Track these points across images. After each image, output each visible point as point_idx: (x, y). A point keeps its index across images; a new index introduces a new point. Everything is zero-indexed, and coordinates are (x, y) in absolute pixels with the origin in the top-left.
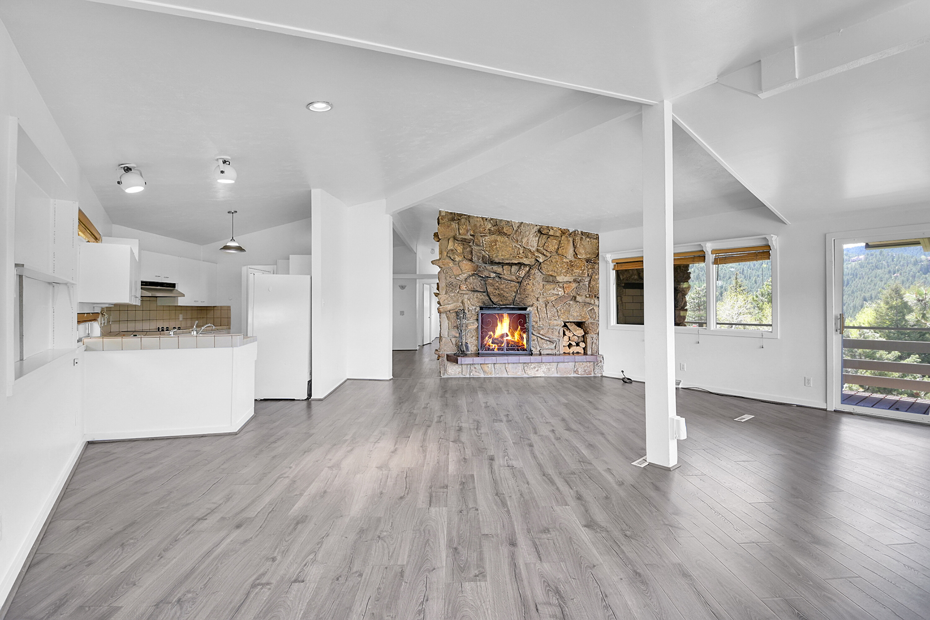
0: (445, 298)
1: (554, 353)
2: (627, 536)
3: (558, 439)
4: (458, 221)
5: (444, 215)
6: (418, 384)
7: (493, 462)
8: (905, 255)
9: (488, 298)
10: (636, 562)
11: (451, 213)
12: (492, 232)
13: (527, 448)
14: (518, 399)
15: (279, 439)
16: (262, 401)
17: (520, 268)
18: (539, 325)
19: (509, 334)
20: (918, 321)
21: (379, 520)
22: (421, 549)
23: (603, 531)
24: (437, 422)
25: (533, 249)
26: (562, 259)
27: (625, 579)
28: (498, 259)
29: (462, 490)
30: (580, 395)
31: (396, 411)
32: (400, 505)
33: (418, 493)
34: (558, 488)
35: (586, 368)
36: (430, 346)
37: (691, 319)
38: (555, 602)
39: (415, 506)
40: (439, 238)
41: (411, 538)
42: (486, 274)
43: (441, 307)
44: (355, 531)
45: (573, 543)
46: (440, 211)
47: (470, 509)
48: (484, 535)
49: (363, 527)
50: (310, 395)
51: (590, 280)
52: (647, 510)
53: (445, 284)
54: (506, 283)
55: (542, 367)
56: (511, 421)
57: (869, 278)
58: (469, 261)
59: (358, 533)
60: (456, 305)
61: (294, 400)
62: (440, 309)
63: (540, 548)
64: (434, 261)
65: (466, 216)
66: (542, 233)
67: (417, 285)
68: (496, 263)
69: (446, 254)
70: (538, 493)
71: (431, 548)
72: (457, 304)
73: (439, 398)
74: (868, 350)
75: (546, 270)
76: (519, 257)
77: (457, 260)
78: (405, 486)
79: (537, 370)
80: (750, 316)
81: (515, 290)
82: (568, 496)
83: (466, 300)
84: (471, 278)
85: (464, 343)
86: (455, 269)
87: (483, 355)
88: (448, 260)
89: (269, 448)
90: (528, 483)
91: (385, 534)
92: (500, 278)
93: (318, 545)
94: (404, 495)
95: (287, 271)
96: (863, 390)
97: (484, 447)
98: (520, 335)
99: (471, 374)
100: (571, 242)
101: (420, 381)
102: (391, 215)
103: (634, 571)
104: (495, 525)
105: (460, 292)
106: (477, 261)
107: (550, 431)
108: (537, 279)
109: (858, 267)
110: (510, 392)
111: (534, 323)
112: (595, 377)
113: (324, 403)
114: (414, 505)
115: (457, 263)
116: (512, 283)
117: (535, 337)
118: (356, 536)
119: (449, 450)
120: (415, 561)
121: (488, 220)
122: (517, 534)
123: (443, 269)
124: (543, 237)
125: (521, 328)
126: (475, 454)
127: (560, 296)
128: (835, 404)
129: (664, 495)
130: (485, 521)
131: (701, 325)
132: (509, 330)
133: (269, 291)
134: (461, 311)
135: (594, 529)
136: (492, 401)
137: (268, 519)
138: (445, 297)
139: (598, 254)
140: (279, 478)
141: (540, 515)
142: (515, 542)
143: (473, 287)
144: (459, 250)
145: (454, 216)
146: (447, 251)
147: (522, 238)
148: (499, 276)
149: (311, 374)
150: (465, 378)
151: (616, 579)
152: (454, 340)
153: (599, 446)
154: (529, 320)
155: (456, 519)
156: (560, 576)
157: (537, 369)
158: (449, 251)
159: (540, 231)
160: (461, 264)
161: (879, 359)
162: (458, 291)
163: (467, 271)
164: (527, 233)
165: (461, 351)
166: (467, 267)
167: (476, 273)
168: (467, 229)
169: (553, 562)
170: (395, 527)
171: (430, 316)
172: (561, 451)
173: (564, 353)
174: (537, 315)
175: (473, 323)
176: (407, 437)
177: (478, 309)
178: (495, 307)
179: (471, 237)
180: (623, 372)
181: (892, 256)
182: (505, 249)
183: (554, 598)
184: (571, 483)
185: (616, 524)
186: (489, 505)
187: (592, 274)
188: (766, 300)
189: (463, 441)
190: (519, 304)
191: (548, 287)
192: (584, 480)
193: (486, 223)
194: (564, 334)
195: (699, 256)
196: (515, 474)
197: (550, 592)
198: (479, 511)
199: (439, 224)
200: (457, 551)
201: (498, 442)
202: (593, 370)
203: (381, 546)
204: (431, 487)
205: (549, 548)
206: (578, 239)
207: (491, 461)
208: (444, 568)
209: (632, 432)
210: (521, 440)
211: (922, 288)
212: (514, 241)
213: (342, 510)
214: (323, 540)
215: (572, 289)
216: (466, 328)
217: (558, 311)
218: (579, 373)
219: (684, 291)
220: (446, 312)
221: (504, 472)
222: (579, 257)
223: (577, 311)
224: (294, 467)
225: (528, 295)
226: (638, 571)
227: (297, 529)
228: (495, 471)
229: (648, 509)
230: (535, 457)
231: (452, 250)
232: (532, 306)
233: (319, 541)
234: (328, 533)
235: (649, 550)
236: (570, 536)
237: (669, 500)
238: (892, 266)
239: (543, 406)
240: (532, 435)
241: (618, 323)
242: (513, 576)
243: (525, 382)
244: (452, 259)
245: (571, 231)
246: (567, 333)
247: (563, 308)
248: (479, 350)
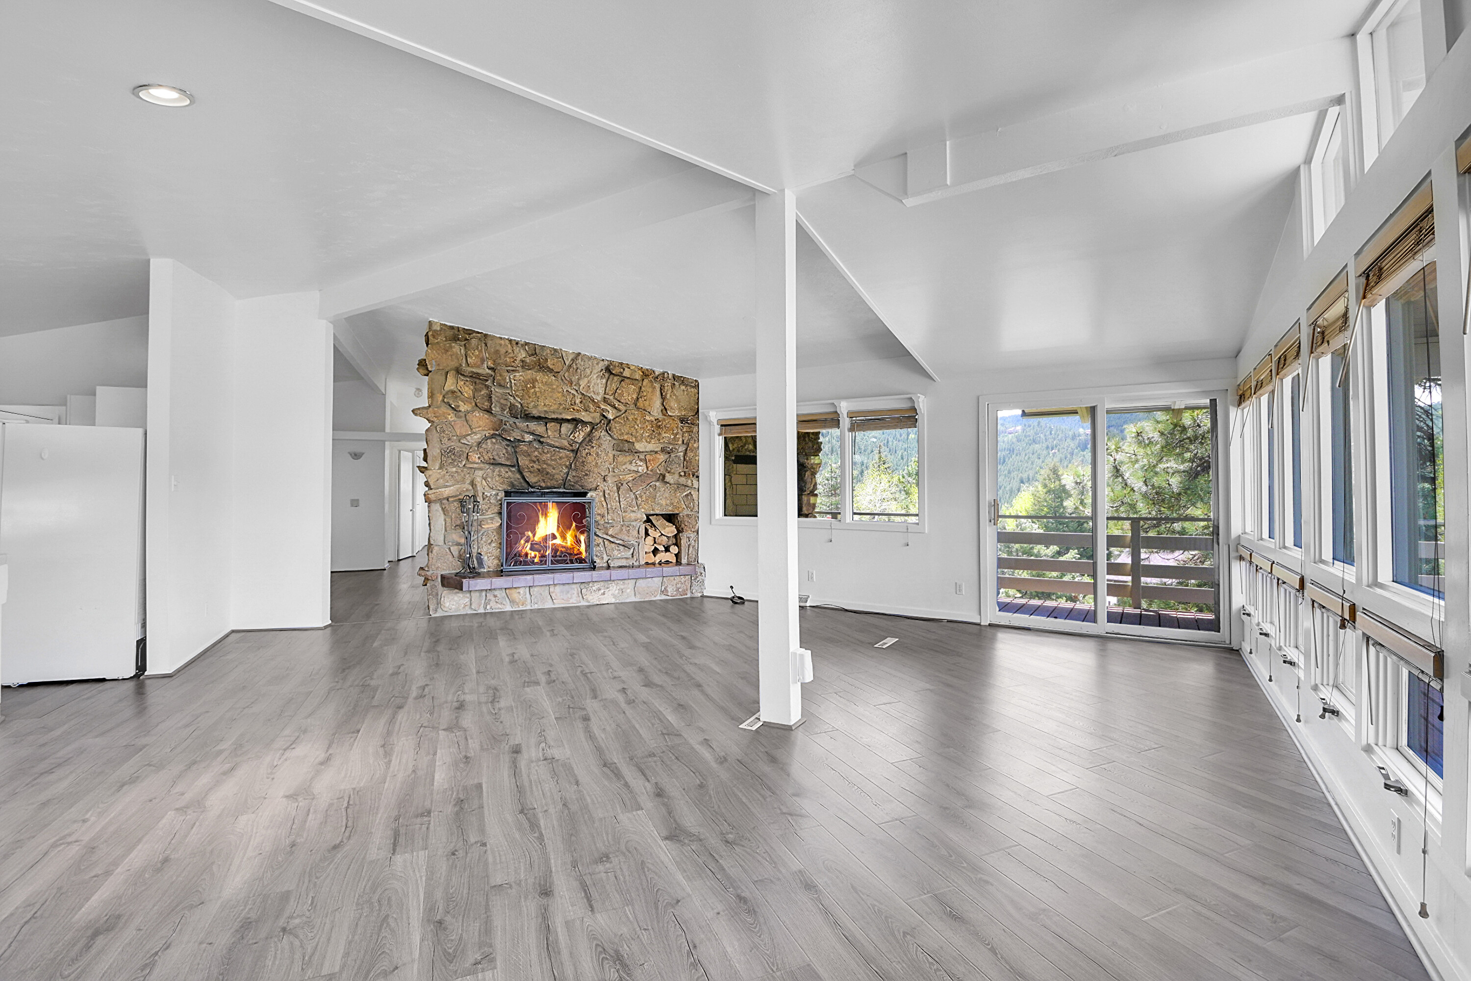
0: (439, 476)
1: (631, 563)
2: (728, 842)
3: (630, 702)
4: (464, 343)
5: (439, 329)
6: (383, 632)
7: (519, 755)
8: (1063, 427)
9: (519, 477)
10: (740, 880)
11: (452, 328)
12: (528, 366)
13: (579, 725)
14: (569, 643)
15: (59, 765)
16: (22, 689)
17: (576, 427)
18: (607, 521)
19: (557, 535)
20: (1076, 508)
21: (285, 897)
22: (371, 936)
23: (692, 841)
24: (416, 698)
25: (597, 398)
26: (644, 416)
27: (724, 911)
28: (538, 410)
29: (457, 814)
30: (669, 628)
31: (335, 684)
32: (333, 860)
33: (371, 833)
34: (626, 783)
35: (679, 586)
36: (413, 560)
37: (825, 507)
38: (614, 976)
39: (364, 858)
40: (427, 369)
41: (352, 918)
42: (515, 435)
43: (430, 492)
44: (231, 928)
45: (646, 869)
46: (430, 322)
47: (472, 845)
48: (495, 886)
49: (249, 916)
50: (141, 667)
51: (686, 450)
52: (758, 796)
53: (439, 451)
54: (551, 452)
55: (611, 588)
56: (554, 681)
57: (1026, 455)
58: (486, 412)
59: (237, 931)
60: (460, 488)
61: (103, 680)
62: (430, 496)
63: (592, 890)
64: (419, 409)
65: (479, 335)
66: (612, 373)
67: (387, 452)
68: (534, 417)
69: (441, 398)
70: (593, 796)
71: (392, 931)
72: (463, 486)
73: (423, 654)
74: (1025, 545)
75: (619, 432)
76: (574, 409)
77: (463, 410)
78: (344, 824)
79: (604, 594)
80: (895, 503)
81: (568, 463)
82: (643, 793)
83: (479, 479)
84: (489, 441)
85: (475, 555)
86: (458, 426)
87: (510, 574)
88: (444, 409)
89: (33, 786)
90: (577, 783)
91: (297, 921)
92: (541, 443)
93: (142, 971)
94: (342, 841)
95: (90, 420)
96: (1020, 595)
97: (504, 732)
98: (576, 536)
99: (488, 607)
100: (658, 390)
101: (389, 625)
102: (331, 322)
103: (738, 896)
104: (516, 865)
105: (467, 466)
106: (500, 413)
107: (619, 691)
108: (604, 447)
109: (1015, 440)
110: (555, 632)
111: (599, 518)
112: (692, 598)
113: (175, 682)
114: (362, 856)
115: (463, 415)
116: (561, 453)
117: (601, 540)
118: (234, 936)
119: (436, 747)
120: (358, 962)
121: (519, 345)
122: (553, 874)
123: (435, 424)
124: (613, 379)
125: (576, 526)
126: (486, 747)
127: (639, 474)
128: (991, 615)
129: (782, 769)
130: (498, 862)
131: (835, 515)
132: (558, 529)
133: (42, 459)
134: (470, 498)
135: (681, 841)
136: (523, 651)
137: (19, 938)
138: (439, 473)
139: (698, 411)
140: (54, 846)
141: (595, 835)
142: (550, 887)
143: (492, 457)
144: (466, 392)
145: (456, 332)
146: (444, 392)
147: (579, 379)
148: (539, 439)
149: (144, 626)
150: (477, 614)
151: (710, 914)
152: (455, 550)
153: (693, 705)
154: (590, 513)
155: (444, 868)
156: (624, 930)
157: (602, 591)
158: (447, 393)
159: (608, 370)
160: (469, 416)
161: (1036, 556)
162: (464, 463)
163: (481, 429)
164: (588, 371)
165: (470, 568)
166: (481, 423)
167: (498, 433)
168: (481, 356)
169: (614, 909)
170: (319, 904)
171: (413, 507)
172: (634, 722)
173: (647, 563)
174: (604, 504)
175: (492, 519)
176: (353, 732)
177: (502, 495)
178: (532, 492)
179: (490, 372)
180: (732, 587)
181: (1050, 427)
182: (550, 394)
183: (612, 970)
184: (647, 772)
185: (713, 825)
186: (506, 833)
187: (689, 440)
188: (914, 481)
189: (464, 726)
190: (573, 486)
191: (621, 459)
192: (669, 763)
193: (517, 349)
194: (647, 534)
195: (832, 419)
196: (556, 771)
197: (607, 961)
198: (488, 846)
199: (427, 344)
200: (443, 926)
201: (530, 719)
202: (689, 588)
203: (287, 947)
204: (397, 819)
205: (608, 887)
206: (668, 385)
207: (515, 755)
208: (417, 962)
209: (742, 678)
210: (569, 712)
211: (1080, 468)
212: (566, 382)
213: (204, 890)
214: (156, 958)
215: (660, 463)
216: (479, 527)
217: (637, 498)
218: (669, 594)
219: (814, 469)
220: (440, 501)
221: (537, 771)
222: (670, 414)
223: (666, 498)
224: (93, 819)
225: (590, 471)
226: (743, 895)
227: (94, 946)
228: (521, 772)
229: (760, 794)
230: (591, 737)
231: (453, 392)
232: (596, 489)
233: (148, 961)
234: (168, 942)
235: (760, 858)
236: (642, 859)
237: (788, 775)
238: (1050, 440)
239: (611, 651)
240: (588, 701)
241: (725, 515)
242: (543, 948)
243: (582, 614)
244: (453, 408)
245: (657, 373)
246: (650, 531)
247: (645, 493)
248: (502, 566)
